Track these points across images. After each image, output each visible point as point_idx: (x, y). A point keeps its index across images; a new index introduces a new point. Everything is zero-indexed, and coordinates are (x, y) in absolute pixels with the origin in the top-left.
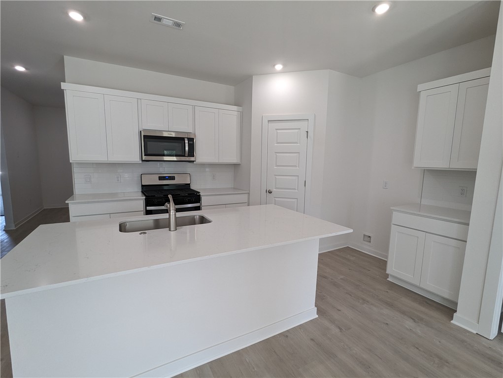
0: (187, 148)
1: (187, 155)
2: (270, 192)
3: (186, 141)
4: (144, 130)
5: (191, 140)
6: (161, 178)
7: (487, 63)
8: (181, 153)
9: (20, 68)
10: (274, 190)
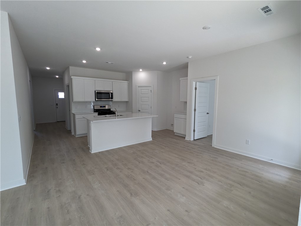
0: (110, 96)
1: (110, 98)
2: (140, 111)
3: (110, 94)
4: (96, 90)
5: (112, 93)
6: (101, 107)
7: (187, 76)
8: (108, 98)
9: (48, 68)
10: (141, 110)
